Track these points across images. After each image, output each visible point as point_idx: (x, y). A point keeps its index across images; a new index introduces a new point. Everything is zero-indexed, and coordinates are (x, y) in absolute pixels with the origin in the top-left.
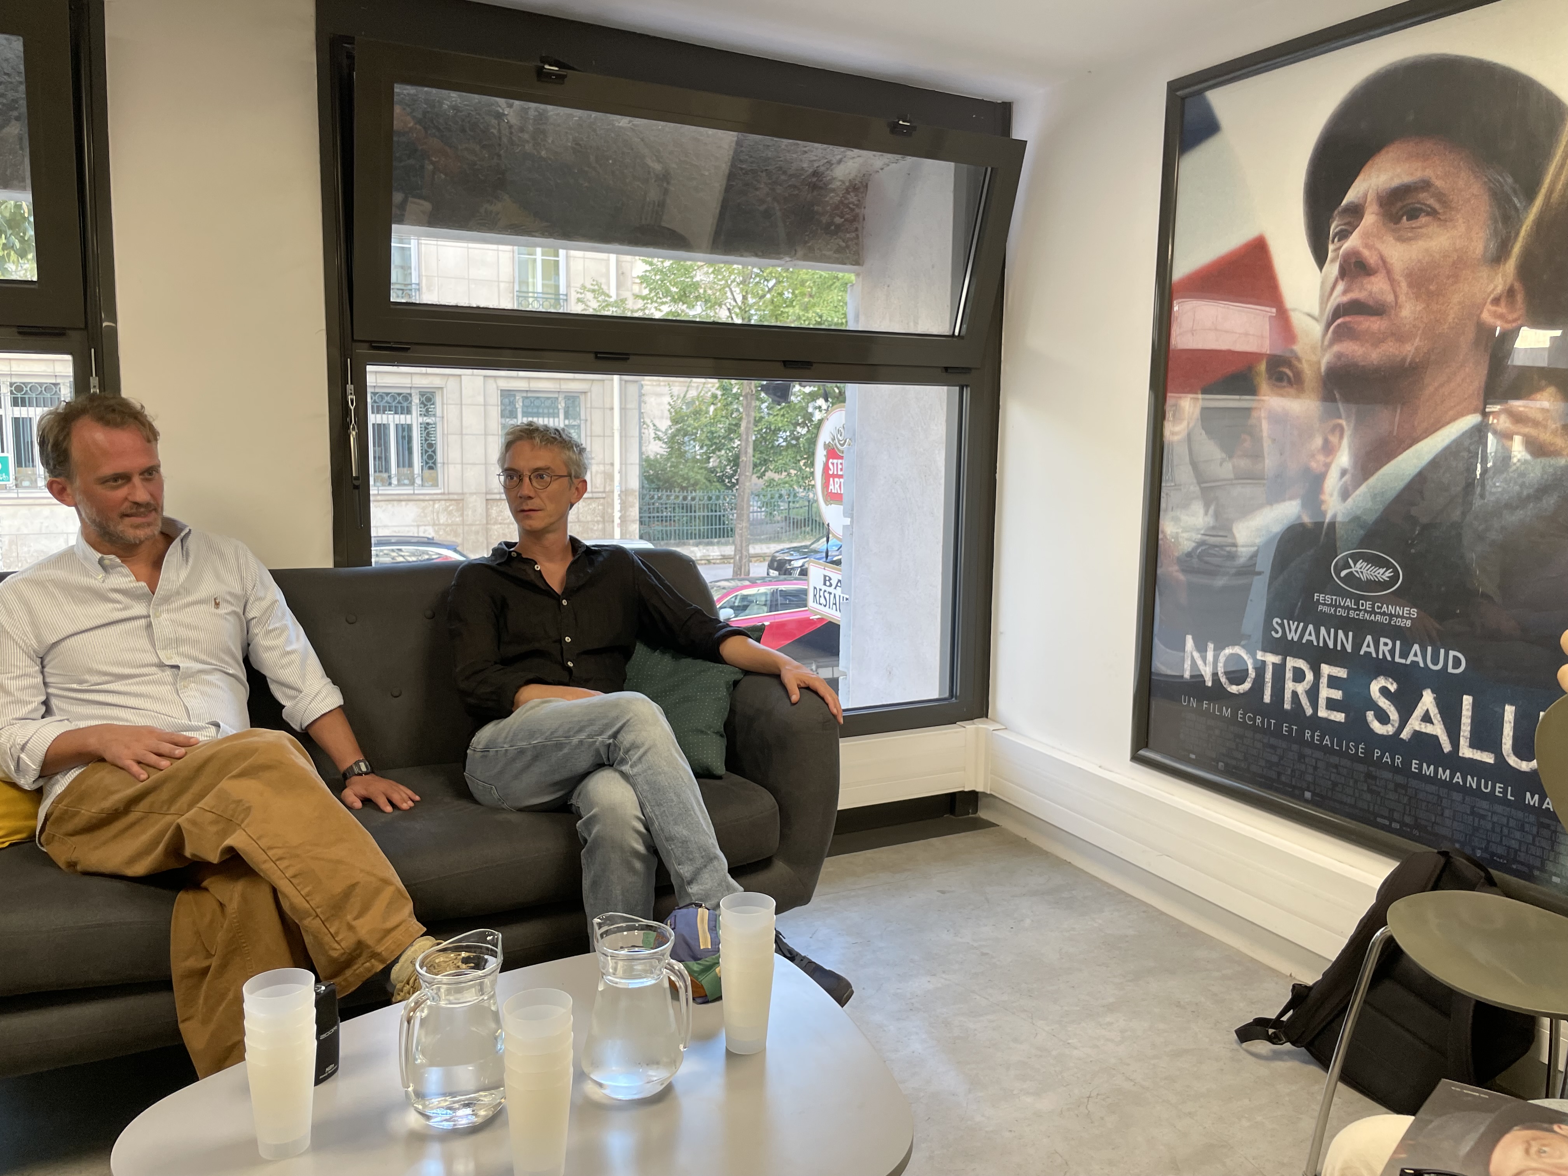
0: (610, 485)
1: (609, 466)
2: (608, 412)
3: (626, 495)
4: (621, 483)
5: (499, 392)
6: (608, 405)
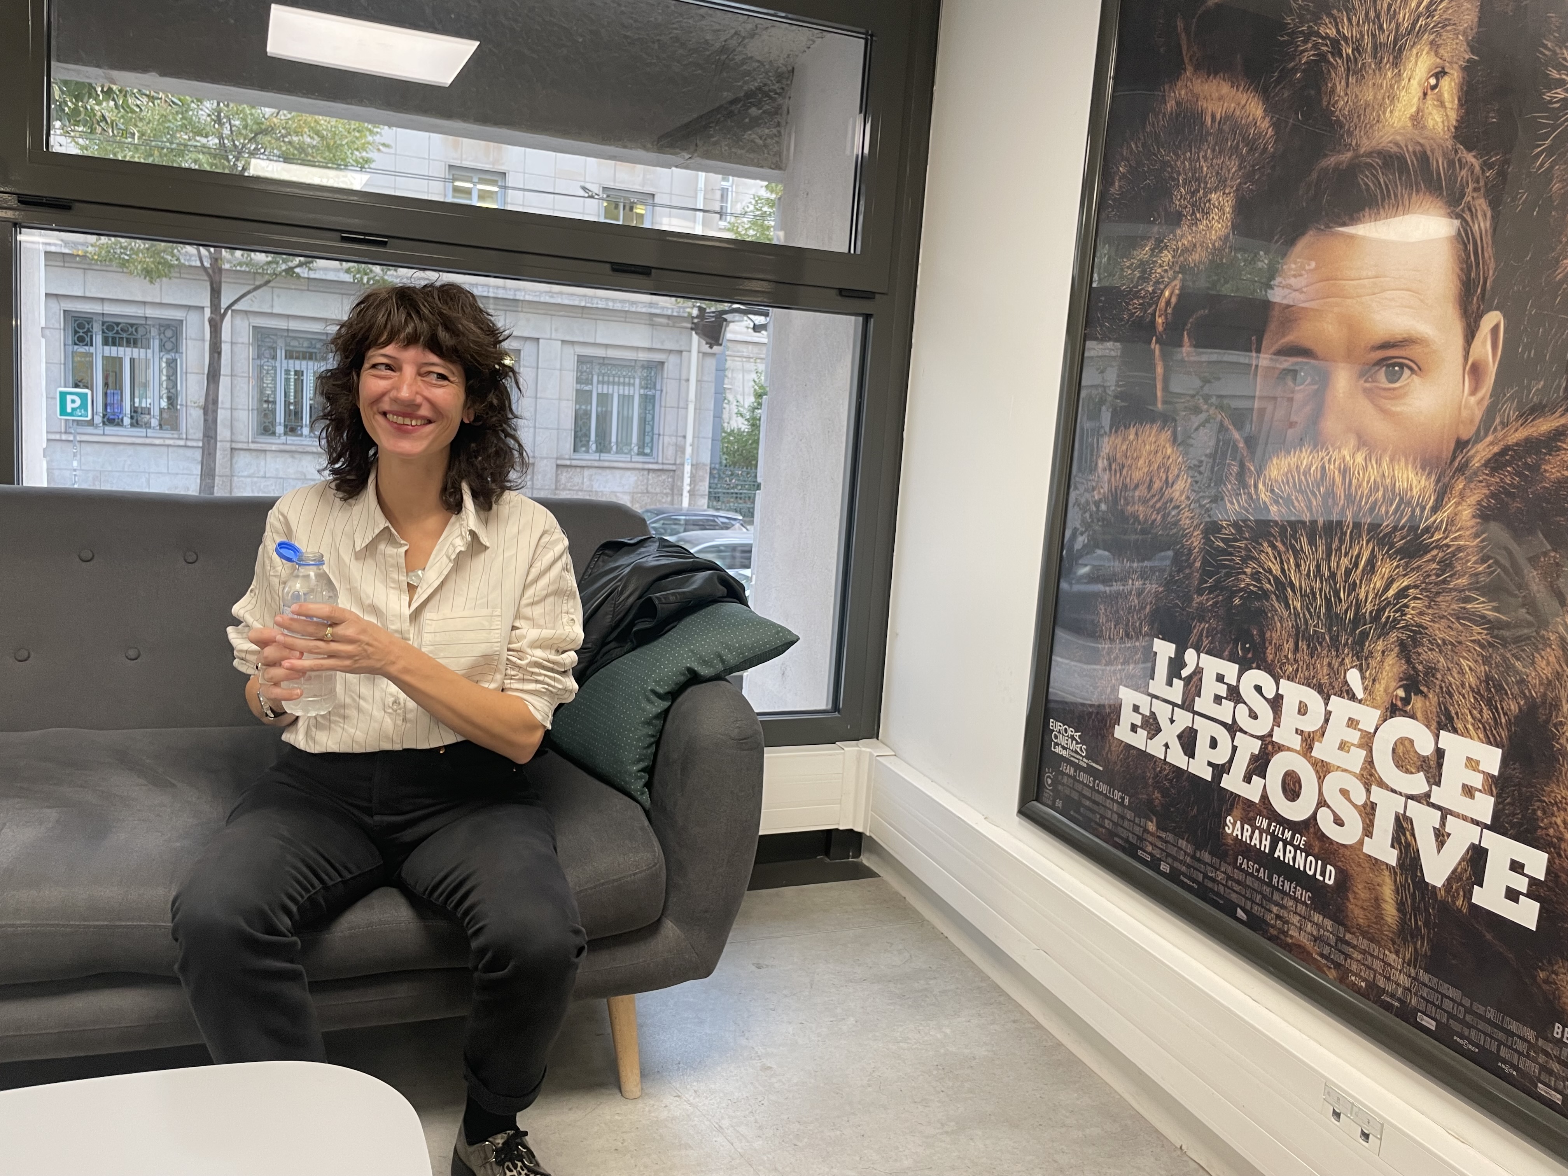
0: (680, 457)
2: (683, 382)
3: (696, 469)
4: (692, 456)
5: (576, 357)
6: (684, 377)
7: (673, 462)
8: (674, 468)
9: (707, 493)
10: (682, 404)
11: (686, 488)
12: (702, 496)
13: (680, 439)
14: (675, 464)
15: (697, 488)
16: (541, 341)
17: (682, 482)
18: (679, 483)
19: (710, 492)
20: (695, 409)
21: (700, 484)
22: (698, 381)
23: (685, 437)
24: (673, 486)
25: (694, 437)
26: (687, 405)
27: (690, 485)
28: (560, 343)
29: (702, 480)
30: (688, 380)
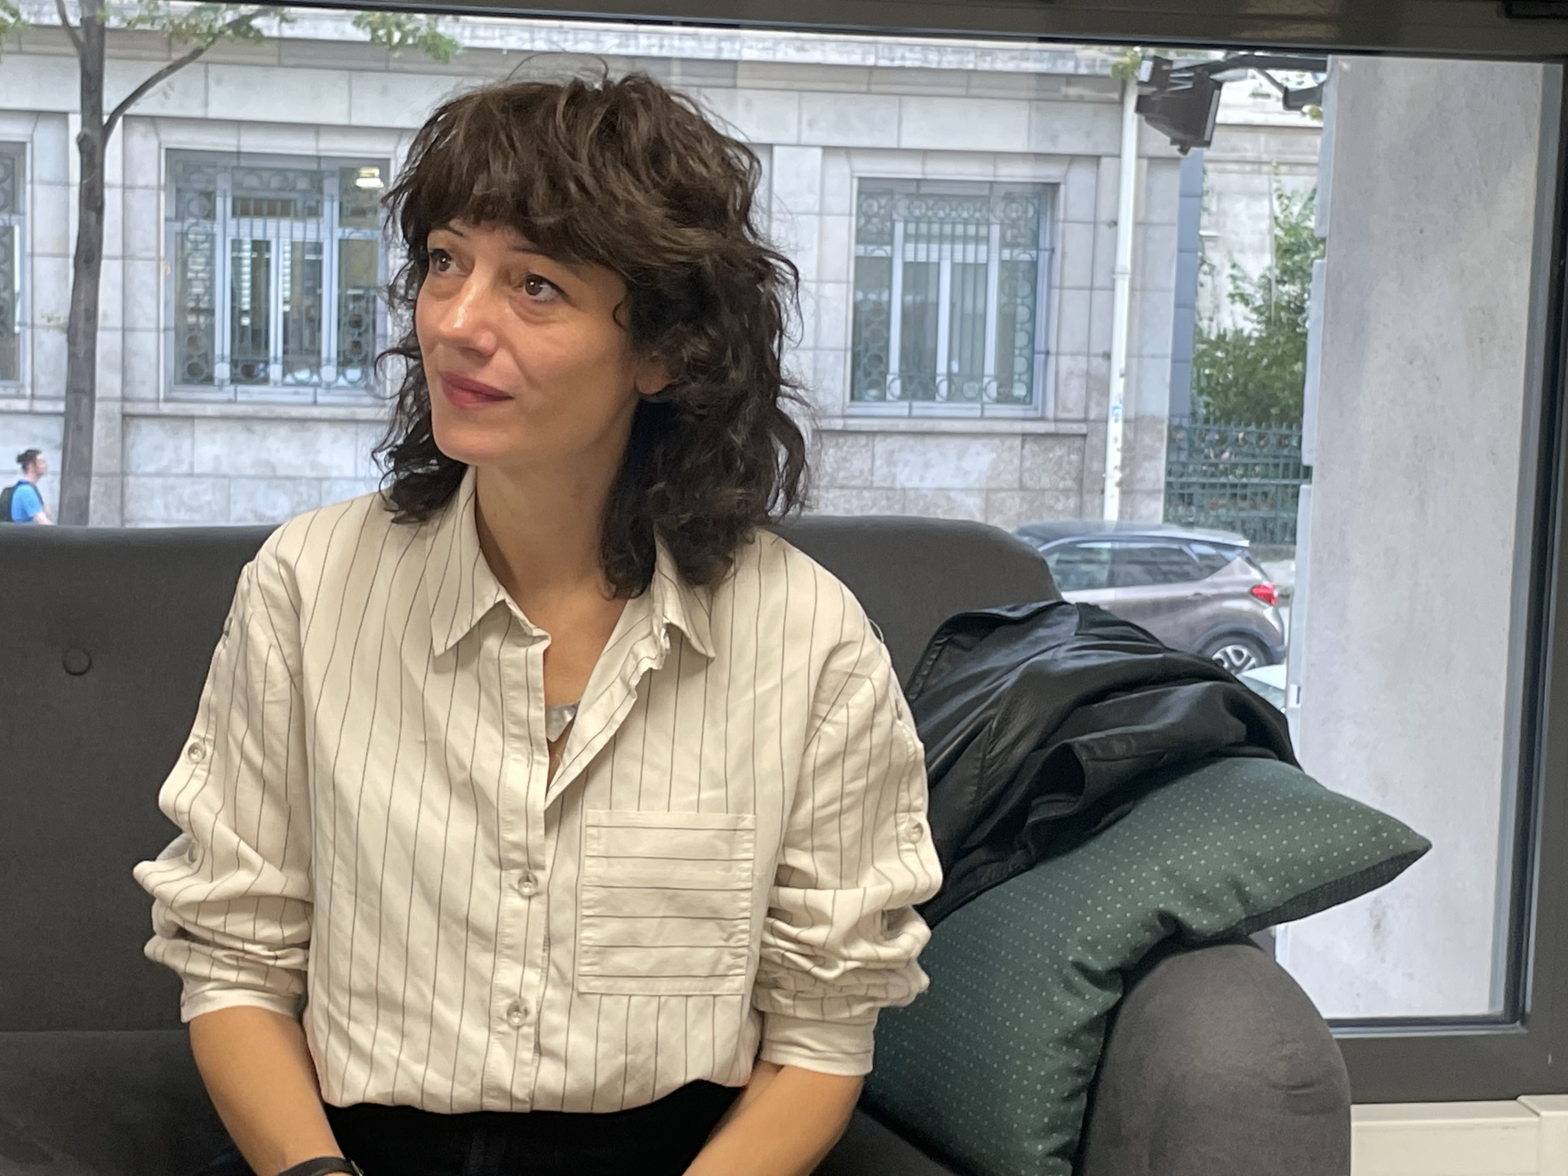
0: (1099, 404)
1: (1100, 360)
2: (1103, 229)
3: (1136, 431)
4: (1125, 401)
5: (855, 182)
6: (1105, 216)
7: (1080, 415)
8: (1083, 428)
9: (1162, 485)
10: (1101, 280)
11: (1113, 476)
12: (1151, 494)
13: (1097, 362)
14: (1085, 420)
15: (1139, 474)
16: (777, 149)
17: (1104, 461)
18: (1096, 466)
19: (1169, 485)
20: (1132, 289)
21: (1147, 465)
22: (1139, 224)
23: (1108, 356)
24: (1081, 472)
25: (1129, 355)
26: (1114, 281)
27: (1123, 467)
28: (819, 152)
29: (1150, 458)
30: (1114, 223)
